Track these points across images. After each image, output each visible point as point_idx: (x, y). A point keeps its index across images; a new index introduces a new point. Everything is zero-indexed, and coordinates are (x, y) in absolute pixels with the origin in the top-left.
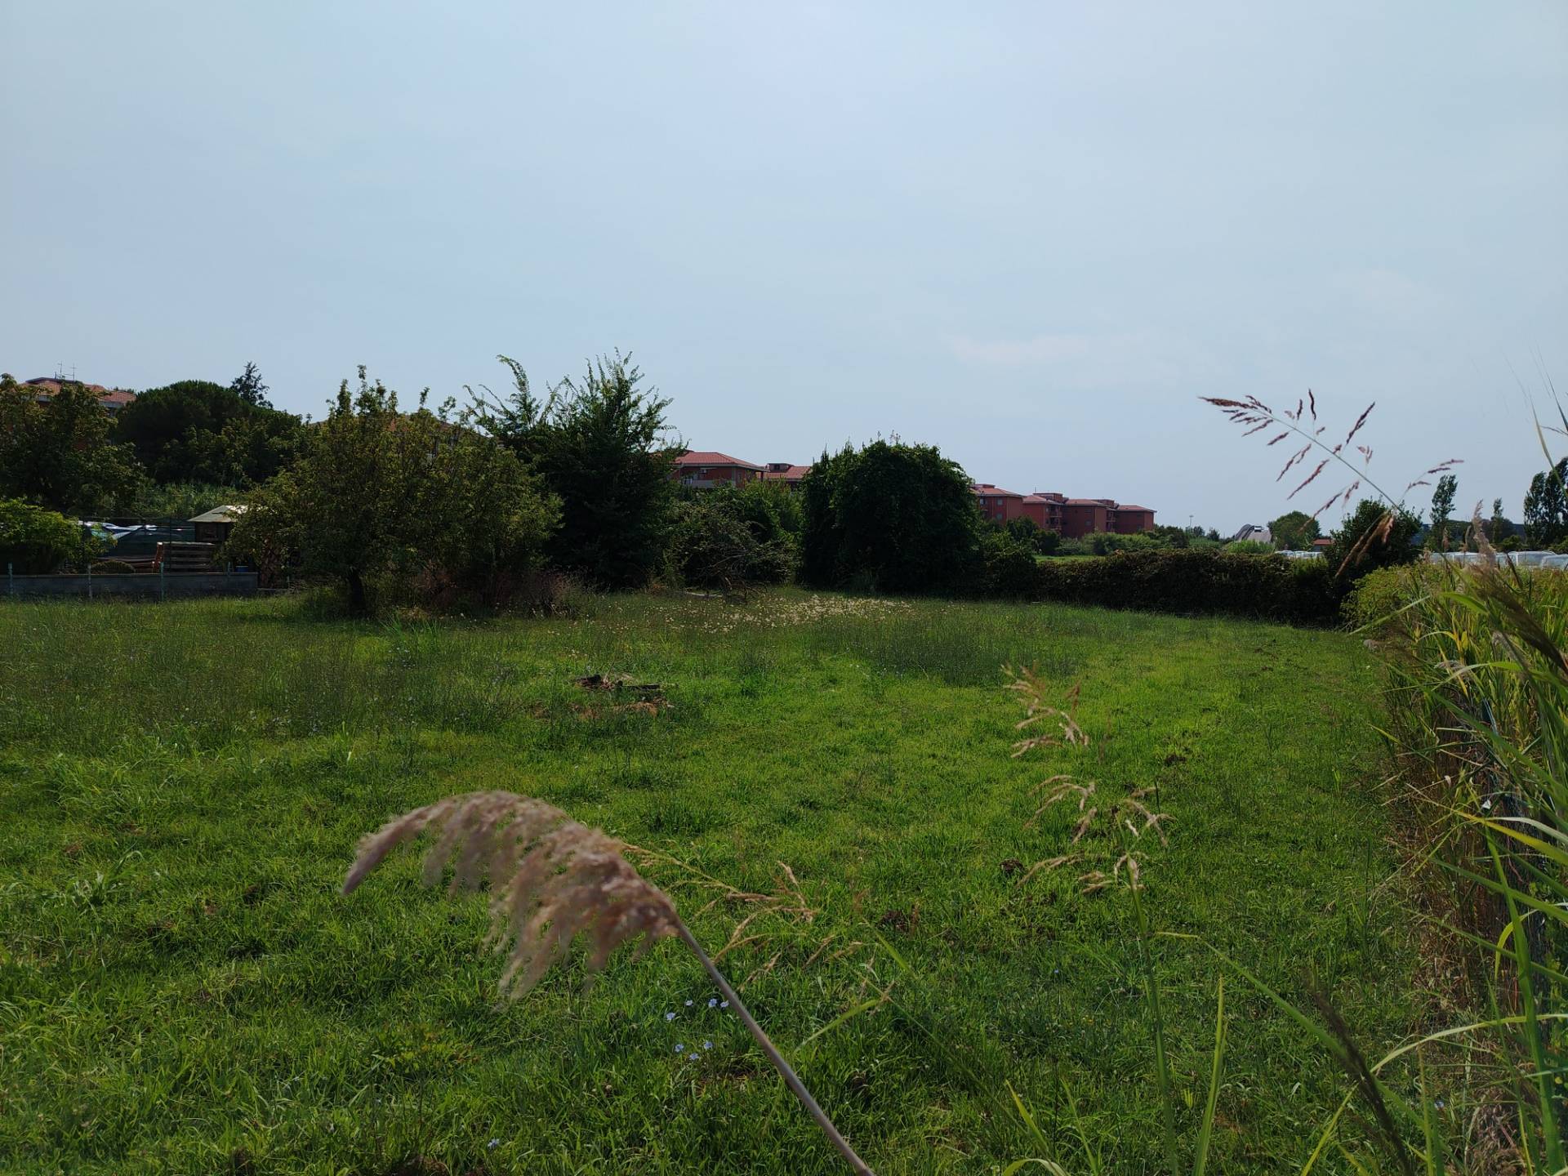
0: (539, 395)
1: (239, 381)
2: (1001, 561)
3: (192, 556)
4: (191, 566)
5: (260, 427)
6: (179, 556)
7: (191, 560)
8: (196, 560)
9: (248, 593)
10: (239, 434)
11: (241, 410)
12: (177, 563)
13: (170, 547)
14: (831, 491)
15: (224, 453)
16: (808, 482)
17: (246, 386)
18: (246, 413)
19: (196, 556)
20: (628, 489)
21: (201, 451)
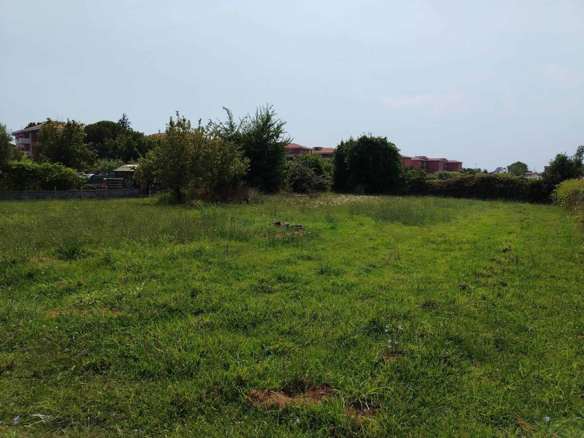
0: (236, 122)
1: (120, 120)
2: (412, 181)
3: (116, 183)
4: (116, 187)
5: (130, 137)
6: (112, 183)
7: (116, 185)
8: (118, 185)
9: (137, 197)
10: (122, 140)
11: (122, 131)
12: (111, 186)
13: (108, 180)
14: (346, 155)
15: (117, 147)
16: (336, 152)
17: (123, 122)
18: (124, 132)
19: (118, 183)
20: (270, 156)
21: (109, 147)
